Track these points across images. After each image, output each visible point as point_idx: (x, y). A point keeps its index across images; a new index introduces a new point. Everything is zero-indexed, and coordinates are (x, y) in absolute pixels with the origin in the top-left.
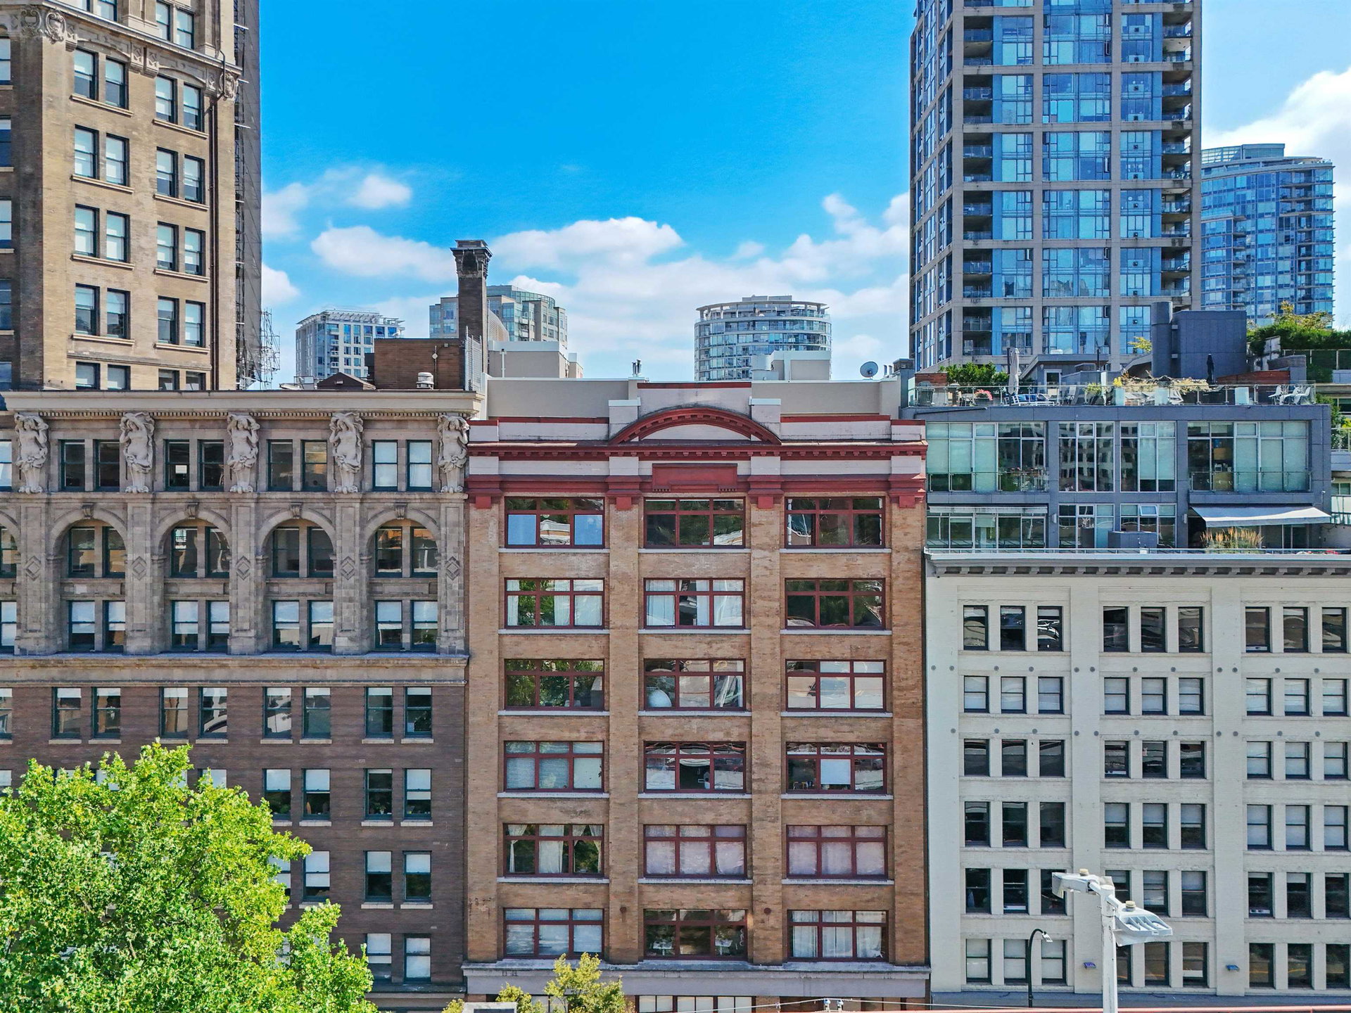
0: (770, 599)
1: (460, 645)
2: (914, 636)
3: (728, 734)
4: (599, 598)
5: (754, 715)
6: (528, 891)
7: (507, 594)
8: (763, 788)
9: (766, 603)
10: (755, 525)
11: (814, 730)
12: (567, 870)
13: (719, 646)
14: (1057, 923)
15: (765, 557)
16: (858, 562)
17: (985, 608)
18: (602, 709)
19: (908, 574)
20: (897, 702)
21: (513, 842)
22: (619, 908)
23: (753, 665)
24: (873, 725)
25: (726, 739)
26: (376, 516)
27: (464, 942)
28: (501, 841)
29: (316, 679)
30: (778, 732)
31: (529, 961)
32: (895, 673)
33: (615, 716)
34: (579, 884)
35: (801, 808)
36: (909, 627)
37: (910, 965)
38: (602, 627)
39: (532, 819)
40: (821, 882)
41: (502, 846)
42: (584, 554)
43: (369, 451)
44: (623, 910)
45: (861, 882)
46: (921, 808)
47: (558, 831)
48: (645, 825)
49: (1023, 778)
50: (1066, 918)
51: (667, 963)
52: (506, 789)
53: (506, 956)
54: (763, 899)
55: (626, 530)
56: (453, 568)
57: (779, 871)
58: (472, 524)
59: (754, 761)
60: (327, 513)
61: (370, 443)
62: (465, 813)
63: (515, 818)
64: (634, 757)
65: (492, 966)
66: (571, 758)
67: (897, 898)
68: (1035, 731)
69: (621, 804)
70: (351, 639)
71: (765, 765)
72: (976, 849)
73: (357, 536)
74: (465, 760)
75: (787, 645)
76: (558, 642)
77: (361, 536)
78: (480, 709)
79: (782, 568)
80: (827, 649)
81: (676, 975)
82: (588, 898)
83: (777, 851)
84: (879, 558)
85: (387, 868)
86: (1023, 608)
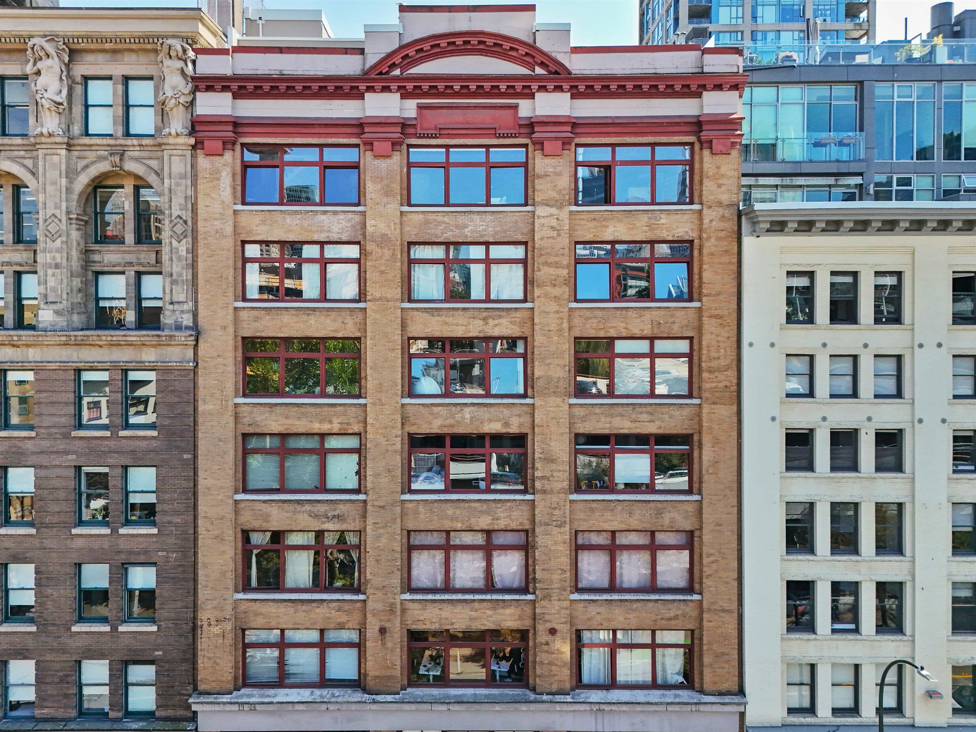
0: (557, 265)
1: (187, 320)
2: (728, 308)
3: (506, 424)
4: (356, 266)
5: (538, 402)
6: (272, 609)
7: (245, 260)
8: (547, 487)
9: (552, 271)
10: (539, 177)
11: (608, 419)
12: (317, 585)
13: (496, 322)
14: (895, 644)
15: (551, 215)
16: (662, 221)
17: (811, 275)
18: (359, 396)
19: (723, 234)
20: (706, 386)
21: (255, 552)
22: (377, 628)
23: (536, 344)
24: (677, 413)
25: (504, 431)
26: (87, 166)
27: (194, 669)
28: (239, 551)
29: (16, 360)
30: (565, 421)
31: (272, 692)
32: (704, 352)
33: (374, 404)
34: (332, 601)
35: (592, 510)
36: (721, 297)
37: (721, 694)
38: (359, 301)
39: (275, 526)
40: (615, 597)
41: (240, 556)
42: (335, 213)
43: (79, 89)
44: (383, 631)
45: (662, 597)
46: (735, 510)
47: (309, 539)
48: (409, 532)
49: (854, 474)
50: (905, 638)
51: (435, 692)
52: (245, 490)
53: (245, 685)
54: (547, 617)
55: (385, 182)
56: (179, 229)
57: (568, 584)
58: (200, 175)
59: (537, 455)
60: (29, 163)
61: (79, 79)
62: (195, 518)
63: (256, 524)
64: (395, 451)
65: (226, 698)
66: (323, 454)
67: (705, 616)
68: (869, 419)
69: (380, 507)
70: (57, 312)
71: (550, 460)
72: (800, 557)
73: (64, 190)
74: (195, 457)
75: (576, 321)
76: (305, 318)
77: (69, 190)
78: (212, 395)
79: (572, 229)
80: (624, 325)
81: (444, 708)
82: (343, 618)
83: (565, 561)
84: (686, 217)
85: (104, 584)
86: (855, 274)
